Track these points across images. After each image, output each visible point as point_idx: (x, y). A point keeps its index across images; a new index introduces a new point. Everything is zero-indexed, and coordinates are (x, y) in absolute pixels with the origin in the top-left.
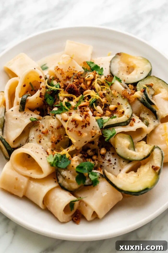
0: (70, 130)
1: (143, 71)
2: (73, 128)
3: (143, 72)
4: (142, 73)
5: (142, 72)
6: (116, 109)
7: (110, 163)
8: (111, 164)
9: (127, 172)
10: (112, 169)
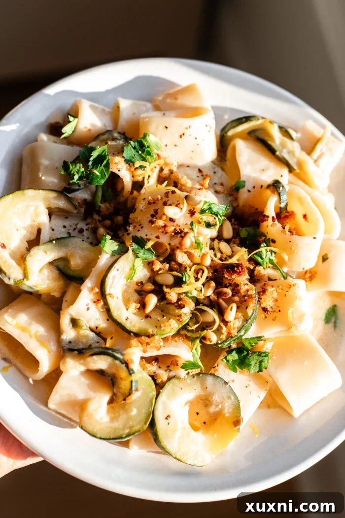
0: (170, 193)
1: (169, 424)
2: (168, 200)
3: (167, 421)
4: (166, 418)
5: (170, 420)
6: (143, 306)
7: (77, 230)
8: (75, 229)
9: (39, 231)
10: (65, 224)
